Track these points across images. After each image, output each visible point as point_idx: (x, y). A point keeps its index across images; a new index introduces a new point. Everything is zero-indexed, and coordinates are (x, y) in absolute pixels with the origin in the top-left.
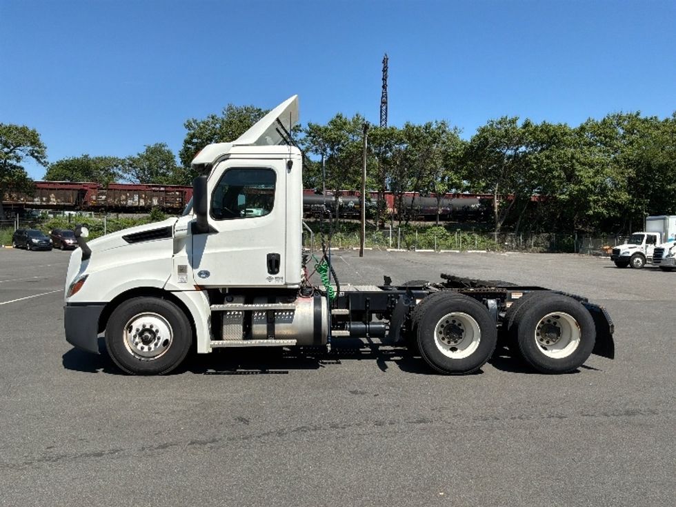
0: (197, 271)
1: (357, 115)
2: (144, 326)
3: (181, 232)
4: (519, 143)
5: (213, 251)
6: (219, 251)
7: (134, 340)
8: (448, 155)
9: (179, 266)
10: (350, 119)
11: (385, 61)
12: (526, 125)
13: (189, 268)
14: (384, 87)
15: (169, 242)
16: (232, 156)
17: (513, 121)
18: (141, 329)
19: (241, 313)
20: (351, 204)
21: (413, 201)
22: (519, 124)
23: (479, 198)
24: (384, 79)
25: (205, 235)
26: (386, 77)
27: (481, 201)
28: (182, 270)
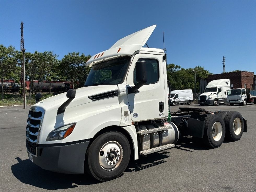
0: (132, 114)
1: (11, 46)
2: (111, 150)
3: (123, 93)
4: (80, 62)
5: (138, 102)
6: (141, 102)
7: (106, 159)
8: (53, 66)
9: (125, 112)
10: (7, 47)
11: (22, 25)
12: (83, 56)
13: (129, 112)
14: (22, 35)
15: (116, 98)
16: (140, 52)
17: (77, 54)
18: (109, 152)
19: (149, 134)
20: (8, 86)
21: (38, 84)
22: (80, 55)
23: (64, 83)
24: (22, 32)
25: (134, 93)
26: (23, 31)
27: (65, 84)
28: (126, 114)
